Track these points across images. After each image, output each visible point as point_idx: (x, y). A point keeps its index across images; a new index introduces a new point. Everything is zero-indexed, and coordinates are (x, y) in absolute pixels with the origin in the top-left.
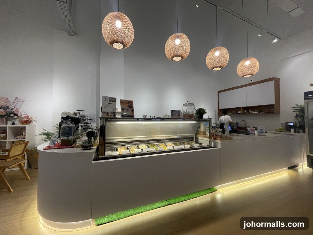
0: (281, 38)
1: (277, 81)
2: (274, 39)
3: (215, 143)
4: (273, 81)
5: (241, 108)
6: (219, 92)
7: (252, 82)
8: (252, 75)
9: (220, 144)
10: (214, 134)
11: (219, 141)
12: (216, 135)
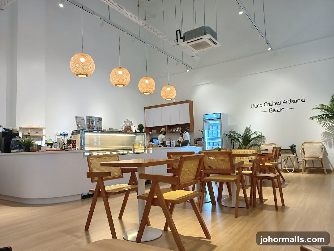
0: (192, 68)
1: (191, 103)
2: (187, 69)
3: (148, 150)
4: (188, 104)
5: (166, 126)
6: (145, 108)
7: (174, 101)
8: (172, 99)
9: (151, 150)
11: (151, 148)
12: (149, 145)
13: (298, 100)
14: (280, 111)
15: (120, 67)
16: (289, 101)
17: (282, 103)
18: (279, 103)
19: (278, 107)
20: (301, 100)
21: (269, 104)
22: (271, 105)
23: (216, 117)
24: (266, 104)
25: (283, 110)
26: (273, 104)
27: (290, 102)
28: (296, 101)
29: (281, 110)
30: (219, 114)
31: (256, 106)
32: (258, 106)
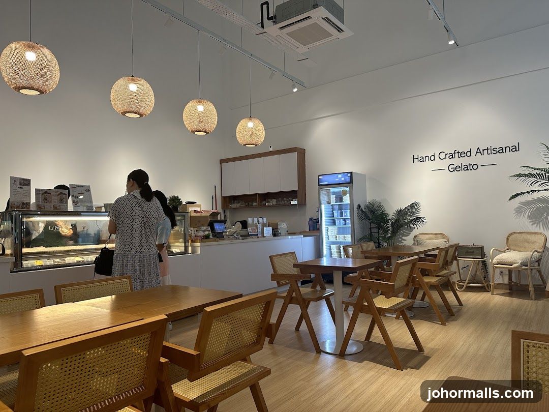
0: (305, 85)
1: (301, 153)
2: (294, 87)
3: (193, 248)
4: (295, 154)
5: (258, 195)
6: (222, 161)
7: (271, 149)
8: (256, 145)
9: (199, 248)
10: (193, 235)
11: (198, 244)
12: (195, 236)
13: (505, 148)
14: (469, 168)
15: (133, 76)
16: (488, 149)
17: (474, 152)
18: (469, 154)
19: (466, 161)
20: (511, 148)
21: (448, 156)
22: (452, 156)
23: (343, 179)
24: (442, 156)
25: (475, 167)
26: (457, 154)
27: (489, 152)
28: (502, 150)
29: (471, 168)
30: (349, 175)
31: (423, 160)
32: (427, 158)
